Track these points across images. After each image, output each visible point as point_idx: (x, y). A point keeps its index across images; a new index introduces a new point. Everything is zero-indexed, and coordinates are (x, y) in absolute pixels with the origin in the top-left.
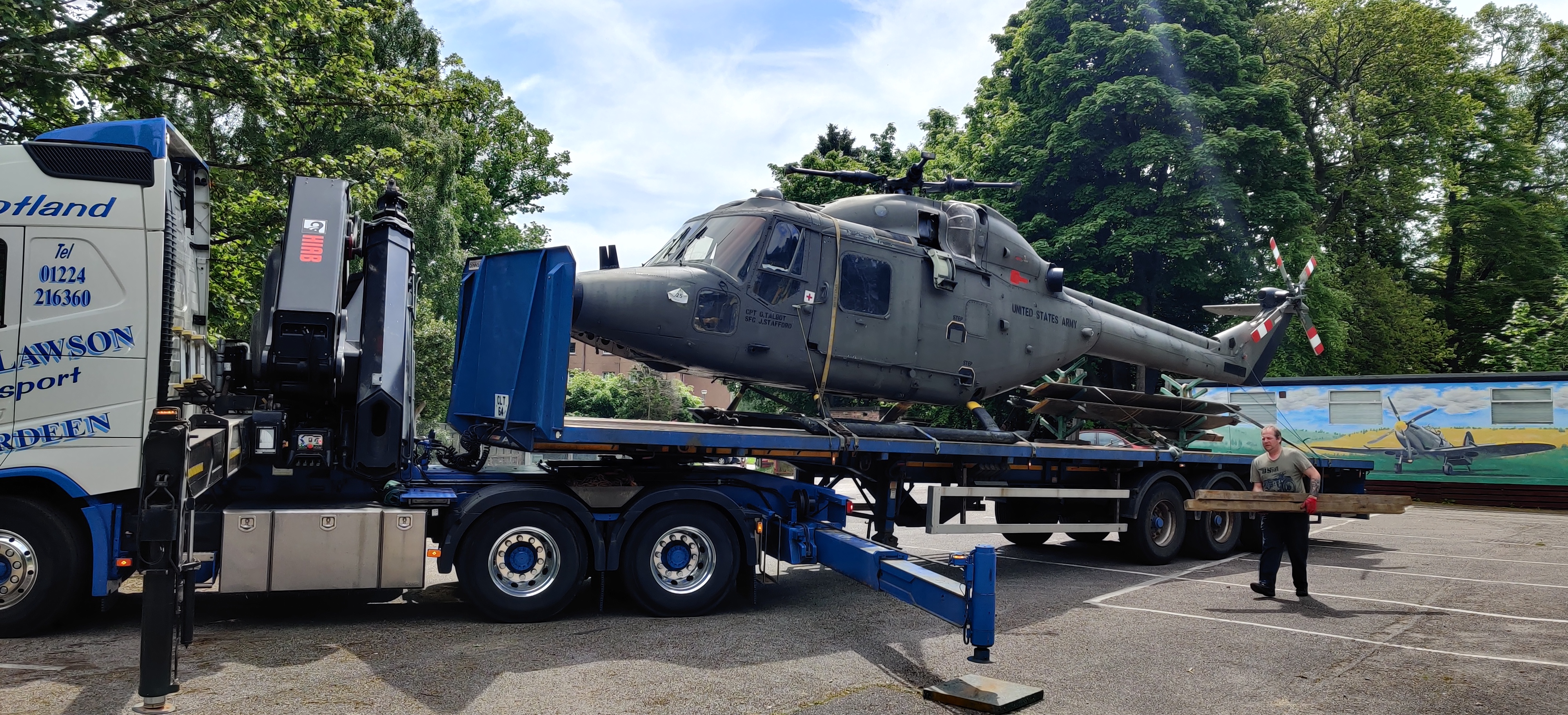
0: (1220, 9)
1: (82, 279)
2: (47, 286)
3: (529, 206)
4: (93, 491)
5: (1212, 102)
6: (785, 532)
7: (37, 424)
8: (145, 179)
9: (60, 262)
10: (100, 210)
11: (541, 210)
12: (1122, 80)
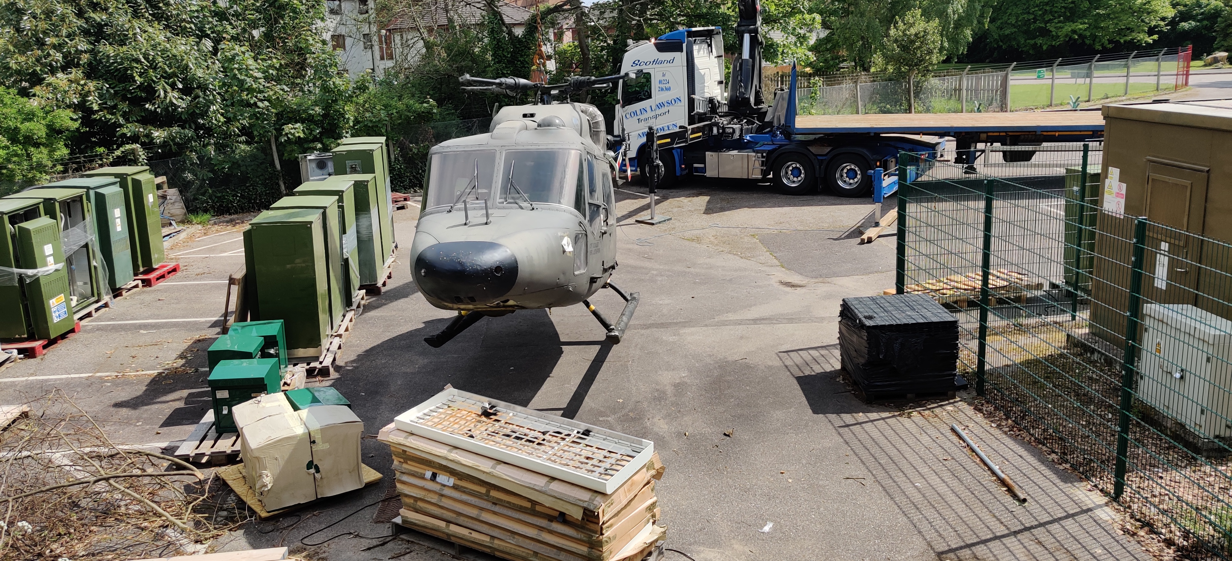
1: (668, 83)
2: (660, 86)
7: (661, 126)
8: (682, 51)
9: (663, 78)
10: (672, 61)
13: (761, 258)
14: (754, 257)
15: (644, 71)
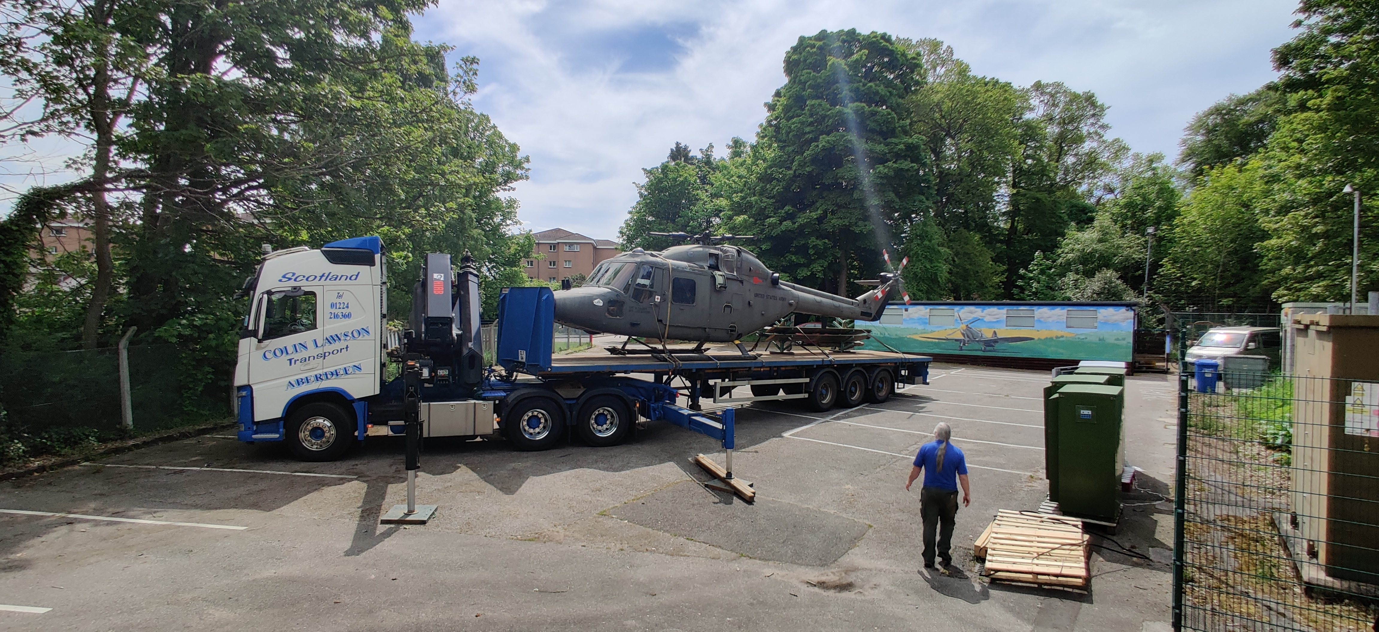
0: (888, 94)
1: (348, 307)
2: (334, 311)
3: (507, 188)
4: (356, 397)
5: (880, 148)
6: (649, 406)
7: (332, 369)
8: (372, 263)
9: (338, 301)
10: (354, 277)
11: (514, 189)
12: (832, 134)
15: (304, 289)
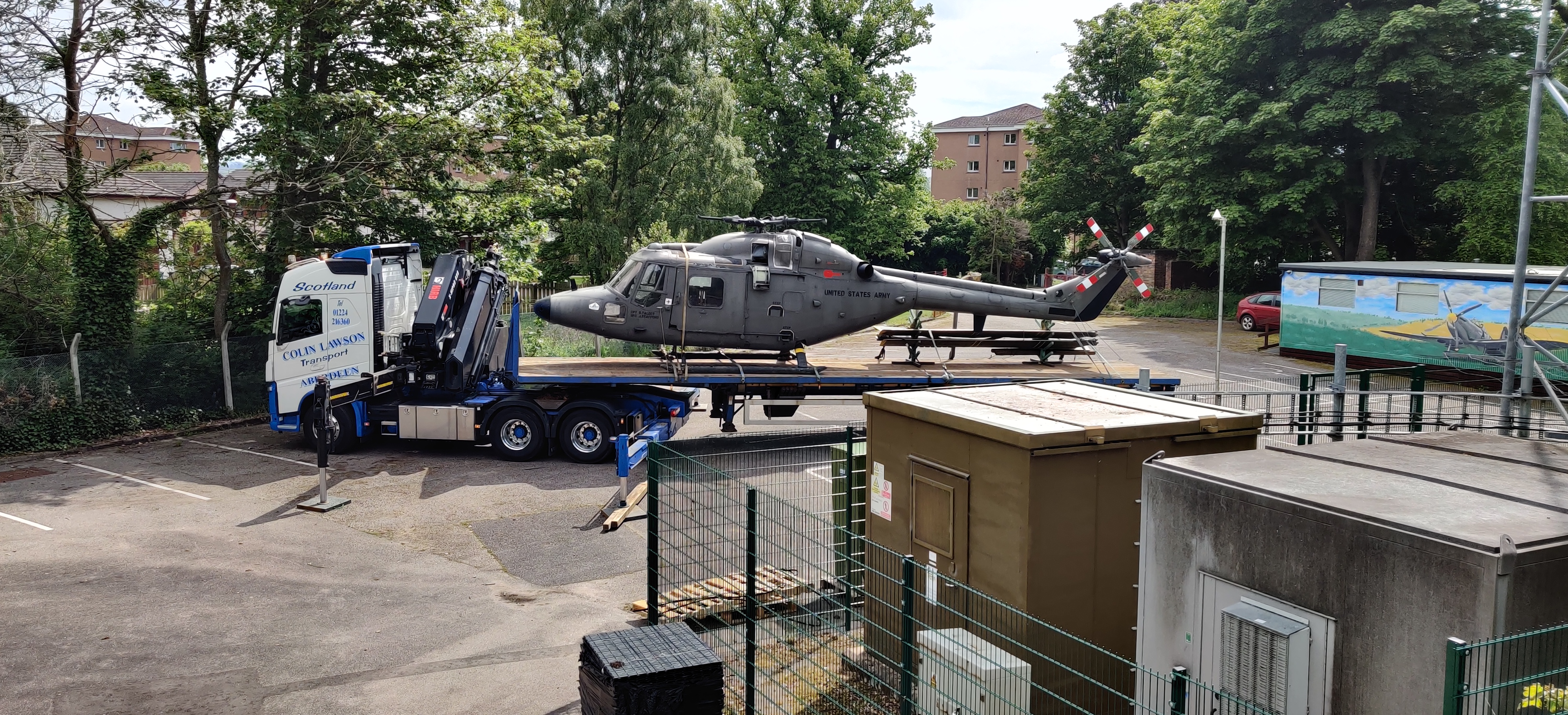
1: (347, 314)
2: (335, 317)
7: (335, 371)
8: (365, 272)
9: (339, 308)
10: (351, 286)
13: (476, 558)
14: (465, 558)
15: (312, 298)
